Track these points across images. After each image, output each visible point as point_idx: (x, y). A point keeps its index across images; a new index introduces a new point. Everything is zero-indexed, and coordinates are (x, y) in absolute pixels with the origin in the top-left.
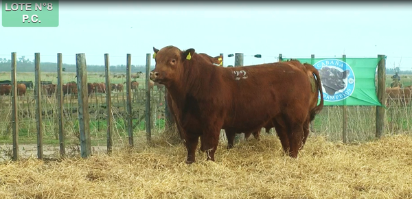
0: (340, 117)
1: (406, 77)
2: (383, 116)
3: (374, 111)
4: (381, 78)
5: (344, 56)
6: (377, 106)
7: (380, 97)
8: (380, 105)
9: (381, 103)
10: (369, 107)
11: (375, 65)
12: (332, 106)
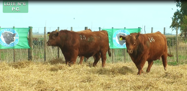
0: (12, 53)
1: (42, 36)
2: (31, 53)
3: (27, 50)
4: (30, 37)
5: (14, 27)
6: (29, 49)
7: (30, 45)
8: (30, 48)
9: (30, 47)
10: (25, 49)
11: (27, 31)
12: (9, 49)
